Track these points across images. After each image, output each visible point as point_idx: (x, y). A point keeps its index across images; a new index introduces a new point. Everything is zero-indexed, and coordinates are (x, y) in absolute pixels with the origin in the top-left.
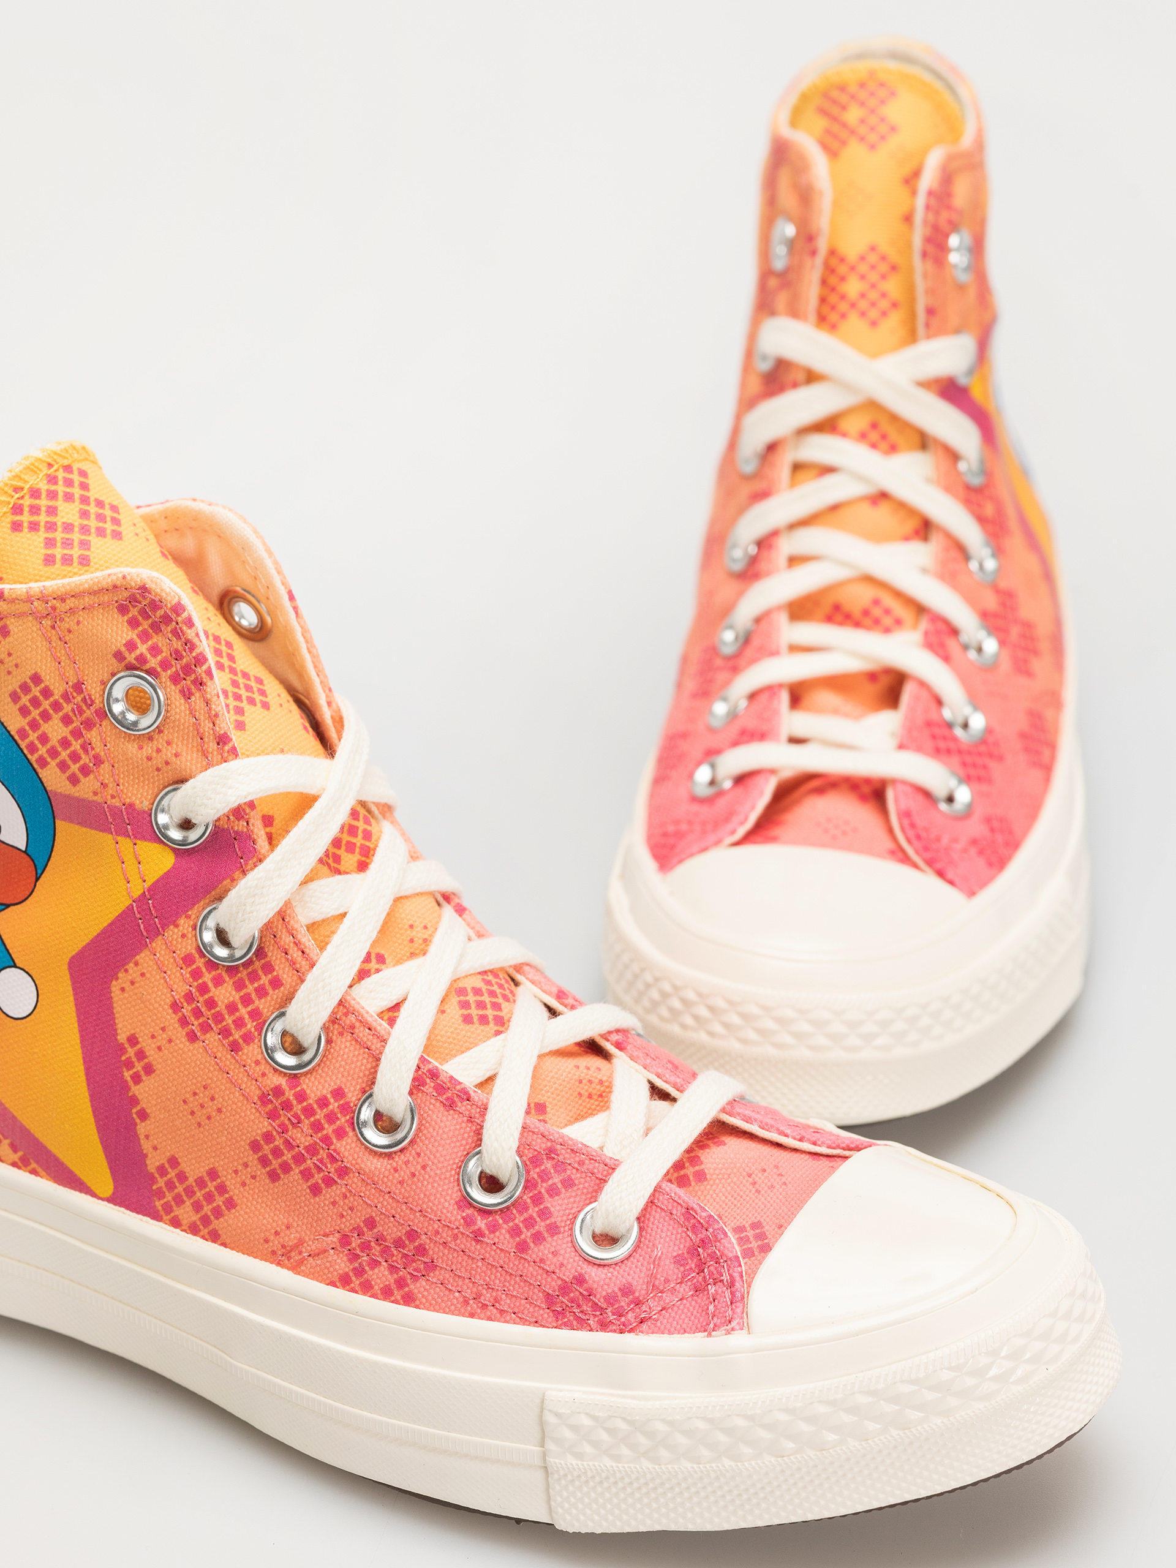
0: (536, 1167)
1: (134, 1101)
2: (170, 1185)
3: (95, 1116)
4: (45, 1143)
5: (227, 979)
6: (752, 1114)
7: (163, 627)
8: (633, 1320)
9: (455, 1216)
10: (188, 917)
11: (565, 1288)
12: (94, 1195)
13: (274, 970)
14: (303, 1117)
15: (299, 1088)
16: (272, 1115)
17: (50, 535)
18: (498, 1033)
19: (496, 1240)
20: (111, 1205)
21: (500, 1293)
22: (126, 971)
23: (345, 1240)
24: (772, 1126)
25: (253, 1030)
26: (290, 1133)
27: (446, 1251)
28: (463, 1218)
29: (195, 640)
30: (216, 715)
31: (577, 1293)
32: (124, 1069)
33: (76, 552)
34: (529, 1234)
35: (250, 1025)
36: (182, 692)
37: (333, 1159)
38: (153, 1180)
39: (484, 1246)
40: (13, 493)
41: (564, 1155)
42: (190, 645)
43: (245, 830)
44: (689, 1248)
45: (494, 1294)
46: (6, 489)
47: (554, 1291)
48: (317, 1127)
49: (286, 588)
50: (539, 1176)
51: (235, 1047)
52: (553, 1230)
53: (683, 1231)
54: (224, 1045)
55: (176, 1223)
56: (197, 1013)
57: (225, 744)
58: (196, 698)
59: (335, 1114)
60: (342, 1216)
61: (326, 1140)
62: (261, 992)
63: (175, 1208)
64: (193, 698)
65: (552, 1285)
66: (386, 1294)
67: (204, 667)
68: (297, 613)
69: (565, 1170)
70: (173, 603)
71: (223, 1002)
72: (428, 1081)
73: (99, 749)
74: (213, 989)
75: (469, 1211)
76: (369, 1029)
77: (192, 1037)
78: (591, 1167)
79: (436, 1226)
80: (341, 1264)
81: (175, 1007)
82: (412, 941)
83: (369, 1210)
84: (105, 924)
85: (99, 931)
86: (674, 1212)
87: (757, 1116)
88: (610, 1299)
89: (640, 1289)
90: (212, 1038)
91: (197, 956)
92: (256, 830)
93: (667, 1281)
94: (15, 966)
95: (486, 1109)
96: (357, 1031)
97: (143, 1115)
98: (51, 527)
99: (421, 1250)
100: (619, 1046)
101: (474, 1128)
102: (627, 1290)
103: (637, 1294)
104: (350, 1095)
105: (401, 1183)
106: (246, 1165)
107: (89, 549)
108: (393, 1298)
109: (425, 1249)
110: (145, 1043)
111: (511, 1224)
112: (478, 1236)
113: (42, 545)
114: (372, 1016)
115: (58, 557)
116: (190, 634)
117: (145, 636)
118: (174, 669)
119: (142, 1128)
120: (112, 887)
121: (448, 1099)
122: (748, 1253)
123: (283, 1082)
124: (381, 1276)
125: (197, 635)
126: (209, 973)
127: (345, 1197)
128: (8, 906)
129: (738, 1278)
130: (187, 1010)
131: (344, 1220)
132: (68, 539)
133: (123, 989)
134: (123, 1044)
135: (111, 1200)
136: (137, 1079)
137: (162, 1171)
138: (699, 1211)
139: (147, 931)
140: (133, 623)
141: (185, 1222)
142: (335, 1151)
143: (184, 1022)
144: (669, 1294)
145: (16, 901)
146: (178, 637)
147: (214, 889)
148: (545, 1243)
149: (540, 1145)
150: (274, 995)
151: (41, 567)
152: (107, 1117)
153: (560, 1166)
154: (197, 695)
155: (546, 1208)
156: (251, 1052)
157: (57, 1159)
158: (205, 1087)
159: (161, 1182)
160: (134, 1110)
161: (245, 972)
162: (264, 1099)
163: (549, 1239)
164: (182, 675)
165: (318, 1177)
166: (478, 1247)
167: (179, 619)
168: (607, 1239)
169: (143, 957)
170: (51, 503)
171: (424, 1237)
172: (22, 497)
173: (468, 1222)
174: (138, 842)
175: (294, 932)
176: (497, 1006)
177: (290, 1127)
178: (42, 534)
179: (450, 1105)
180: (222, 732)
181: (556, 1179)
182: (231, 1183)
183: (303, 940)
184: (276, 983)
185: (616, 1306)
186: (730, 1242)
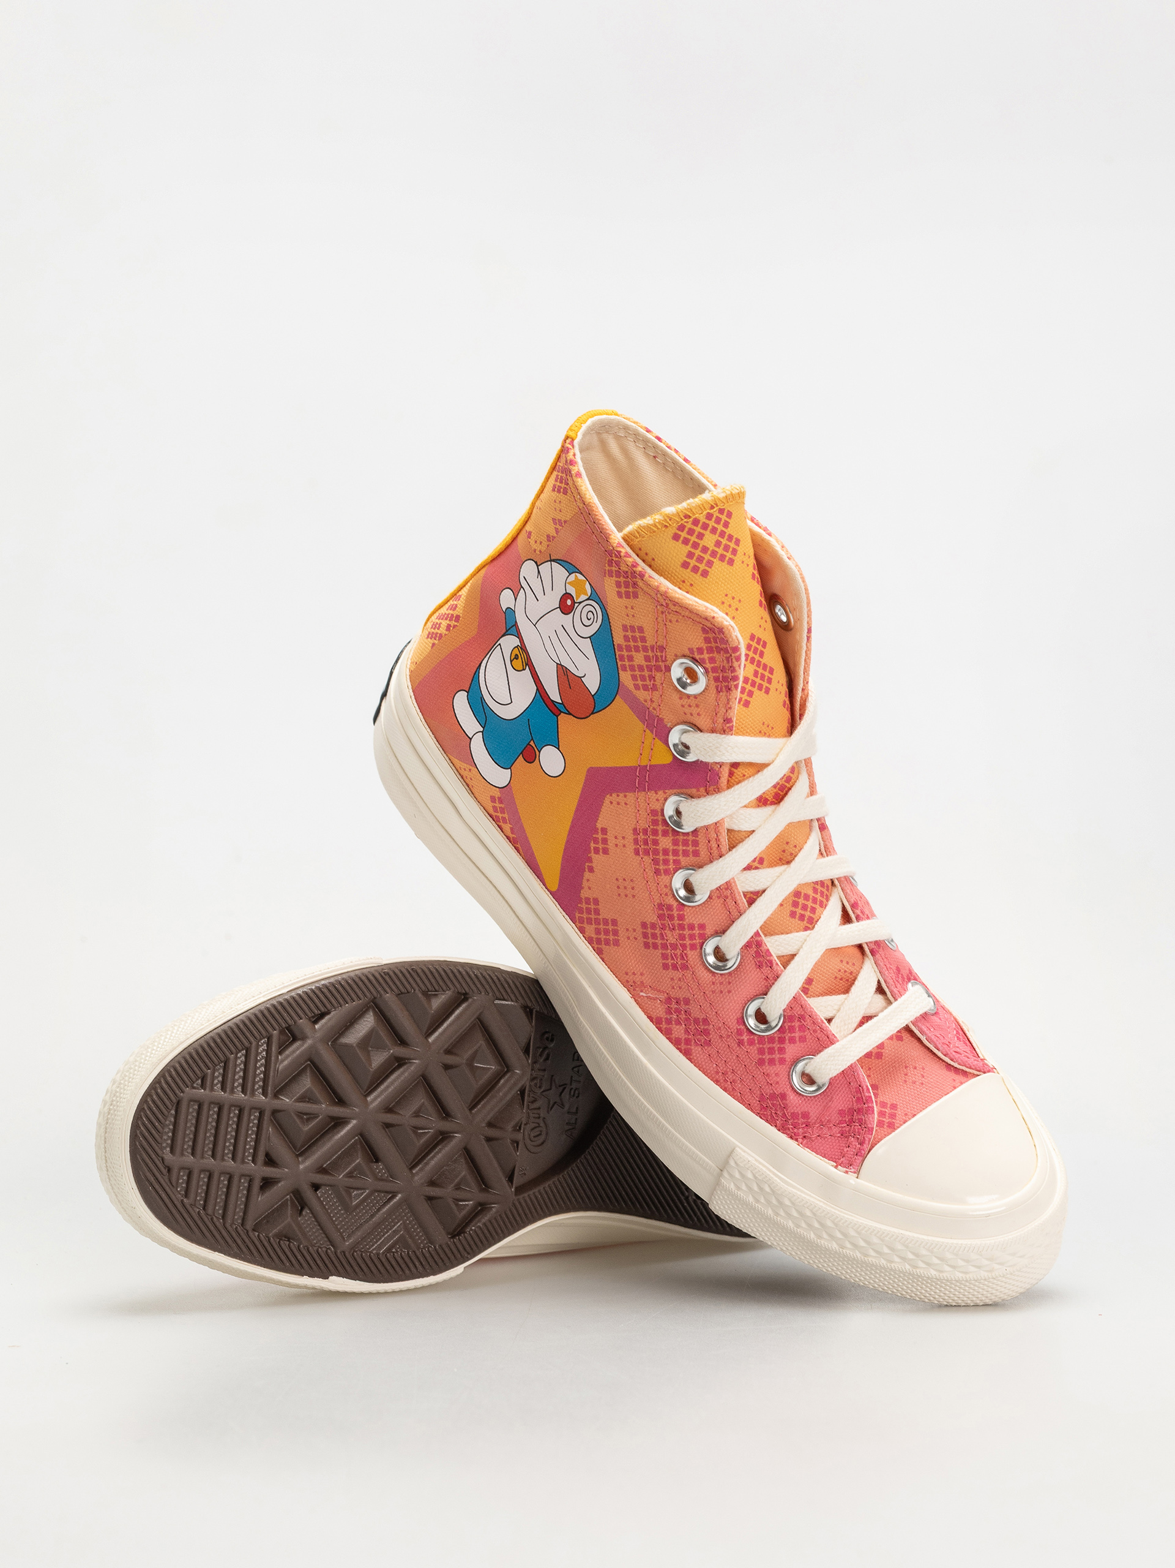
0: (789, 1022)
1: (590, 860)
2: (589, 911)
3: (564, 852)
5: (670, 835)
6: (925, 1029)
7: (722, 652)
8: (801, 1134)
9: (734, 1025)
10: (665, 793)
11: (773, 1096)
12: (544, 885)
13: (698, 847)
14: (677, 928)
15: (682, 913)
16: (661, 917)
17: (693, 550)
18: (806, 929)
19: (749, 1051)
21: (737, 1078)
22: (618, 796)
23: (669, 1000)
24: (933, 1041)
25: (672, 869)
26: (666, 931)
27: (719, 1041)
28: (737, 1029)
29: (737, 668)
30: (730, 708)
31: (778, 1103)
32: (592, 842)
33: (702, 567)
34: (768, 1057)
35: (671, 866)
36: (717, 687)
37: (682, 958)
38: (580, 901)
39: (741, 1050)
40: (683, 518)
41: (808, 1022)
42: (733, 670)
43: (717, 769)
44: (849, 1109)
45: (734, 1077)
46: (680, 514)
47: (766, 1095)
48: (682, 937)
49: (809, 626)
50: (789, 1028)
51: (657, 872)
52: (782, 1061)
53: (851, 1098)
54: (652, 867)
55: (582, 930)
56: (646, 842)
57: (728, 723)
58: (723, 694)
59: (695, 936)
60: (673, 988)
61: (684, 946)
62: (686, 853)
63: (585, 923)
64: (721, 694)
65: (768, 1090)
66: (676, 1043)
67: (735, 683)
68: (808, 640)
69: (804, 1031)
70: (734, 646)
71: (662, 845)
72: (754, 946)
73: (658, 682)
74: (660, 836)
75: (743, 1027)
76: (735, 902)
77: (637, 852)
78: (819, 1036)
79: (720, 1025)
80: (660, 1011)
81: (635, 831)
82: (784, 851)
83: (689, 995)
84: (618, 765)
85: (613, 766)
86: (852, 1084)
87: (928, 1032)
88: (794, 1115)
89: (812, 1119)
90: (648, 860)
91: (660, 814)
92: (723, 773)
93: (829, 1121)
94: (558, 749)
95: (778, 977)
96: (728, 900)
97: (591, 870)
98: (695, 545)
99: (706, 1032)
100: (873, 952)
101: (766, 984)
102: (805, 1115)
103: (810, 1121)
104: (707, 930)
105: (713, 992)
106: (634, 930)
107: (711, 568)
108: (679, 1047)
109: (709, 1033)
110: (610, 836)
111: (761, 1046)
112: (740, 1043)
113: (685, 555)
114: (739, 893)
115: (692, 565)
116: (736, 664)
117: (710, 650)
118: (717, 675)
119: (587, 875)
120: (631, 751)
121: (759, 962)
122: (880, 1124)
123: (675, 904)
124: (679, 1031)
125: (739, 666)
126: (662, 826)
127: (680, 980)
128: (570, 714)
129: (867, 1142)
130: (641, 836)
131: (673, 990)
132: (701, 557)
133: (611, 803)
134: (598, 829)
136: (597, 851)
137: (588, 901)
138: (865, 1090)
139: (639, 785)
140: (707, 640)
142: (685, 954)
143: (636, 842)
144: (827, 1129)
145: (576, 716)
146: (728, 662)
147: (686, 788)
148: (774, 1066)
149: (798, 1011)
150: (691, 859)
151: (679, 567)
153: (802, 1028)
154: (724, 693)
155: (784, 1048)
156: (664, 879)
157: (533, 854)
158: (632, 880)
159: (584, 906)
160: (587, 864)
161: (682, 837)
162: (660, 906)
163: (778, 1065)
164: (721, 679)
165: (670, 962)
166: (738, 1049)
167: (733, 655)
168: (809, 1080)
169: (631, 796)
170: (702, 531)
171: (711, 1026)
172: (688, 522)
173: (739, 1033)
174: (656, 739)
175: (719, 834)
176: (813, 910)
177: (667, 929)
178: (689, 548)
179: (760, 967)
180: (729, 717)
181: (797, 1035)
182: (622, 934)
183: (722, 840)
184: (696, 854)
185: (795, 1121)
186: (873, 1118)
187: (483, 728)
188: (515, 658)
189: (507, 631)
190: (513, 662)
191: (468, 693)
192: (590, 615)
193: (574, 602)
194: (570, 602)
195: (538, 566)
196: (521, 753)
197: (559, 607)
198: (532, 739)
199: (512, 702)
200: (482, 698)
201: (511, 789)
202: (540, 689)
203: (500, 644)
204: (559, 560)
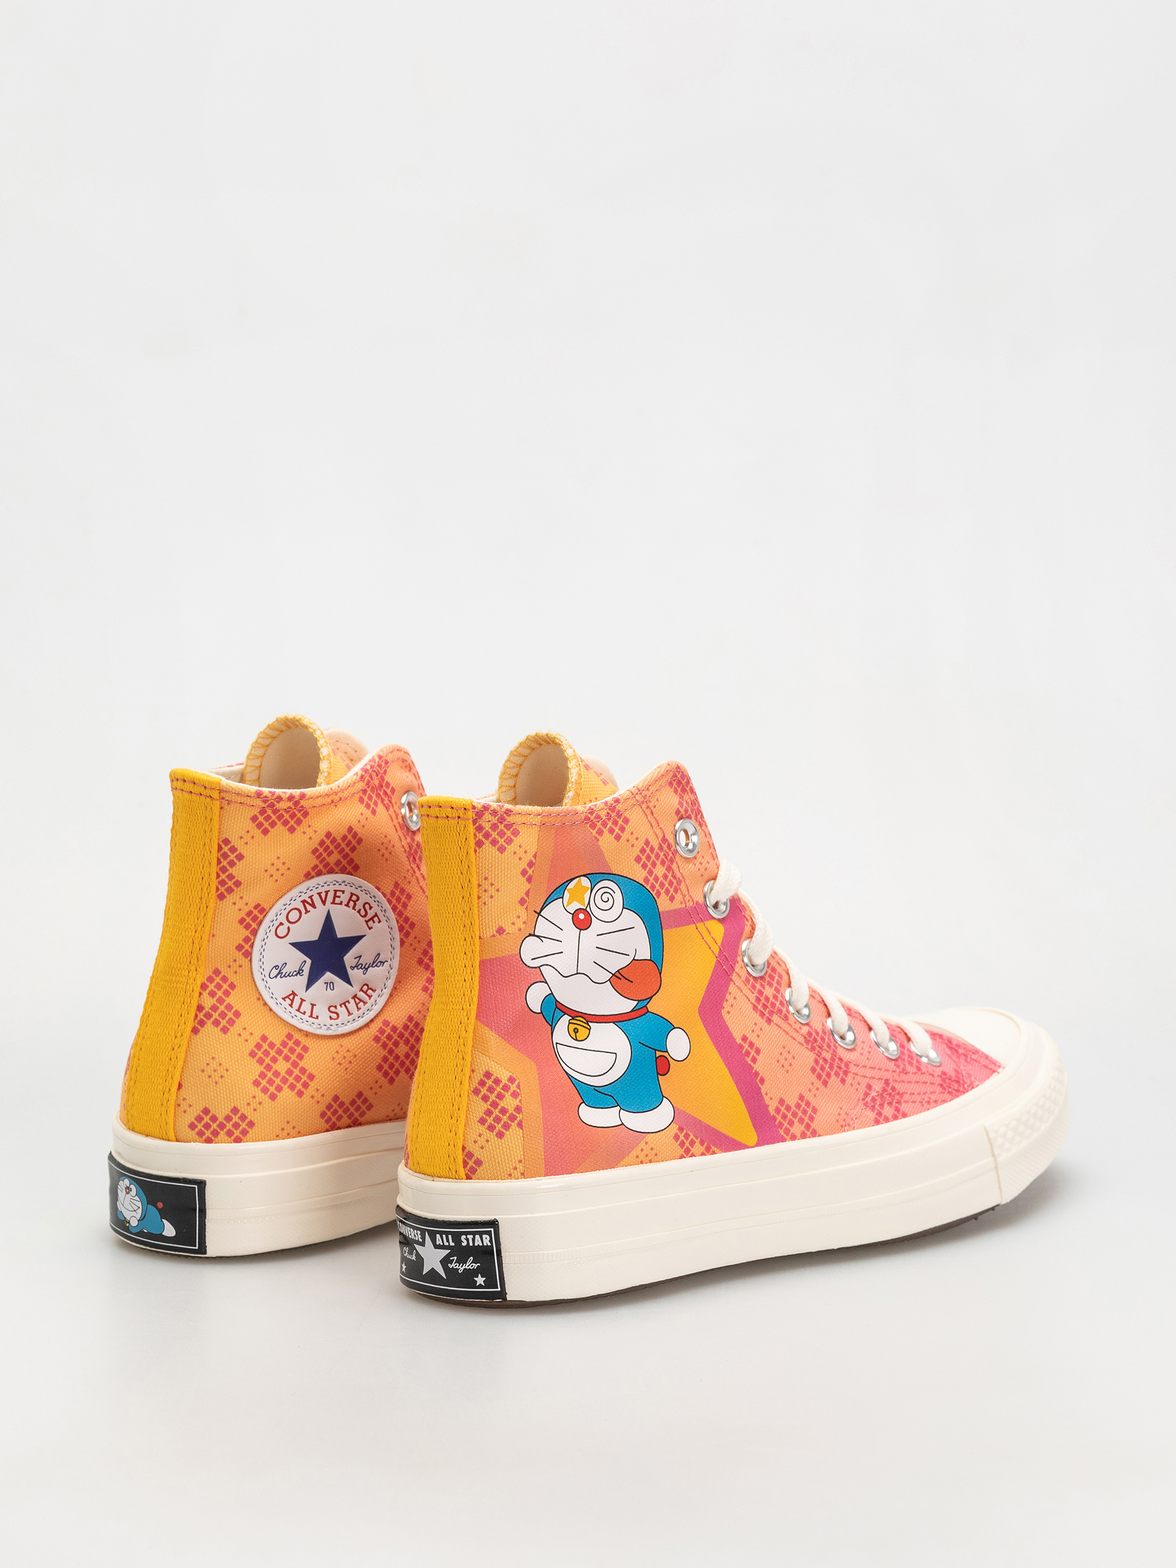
1: (757, 1074)
2: (784, 1117)
4: (718, 1129)
5: (764, 983)
10: (739, 955)
12: (748, 1147)
13: (777, 971)
20: (759, 1147)
22: (727, 1001)
23: (865, 1102)
25: (787, 1005)
27: (900, 1084)
32: (746, 1058)
36: (699, 824)
37: (841, 1060)
38: (774, 1118)
48: (829, 1046)
55: (794, 1138)
60: (858, 1090)
61: (834, 1051)
62: (779, 984)
63: (790, 1128)
66: (895, 1117)
70: (687, 774)
74: (764, 991)
77: (768, 1022)
80: (870, 1114)
81: (755, 1008)
84: (709, 978)
85: (707, 984)
91: (749, 976)
94: (675, 1028)
97: (762, 1081)
102: (957, 1072)
105: (868, 1059)
106: (813, 1084)
108: (899, 1118)
109: (894, 1087)
110: (752, 1037)
112: (904, 1071)
117: (681, 797)
118: (695, 812)
119: (763, 1089)
120: (704, 955)
123: (808, 1028)
124: (888, 1111)
126: (757, 984)
127: (854, 1078)
128: (651, 998)
130: (760, 1007)
133: (728, 1012)
134: (740, 1044)
135: (759, 1144)
136: (754, 1060)
137: (778, 1110)
139: (728, 972)
140: (676, 791)
141: (798, 1134)
142: (839, 1055)
143: (761, 1015)
145: (655, 993)
150: (783, 983)
152: (747, 1092)
156: (791, 1017)
157: (725, 1136)
158: (783, 1048)
159: (779, 1118)
160: (758, 1080)
161: (768, 977)
162: (806, 1040)
164: (697, 814)
165: (841, 1073)
169: (731, 988)
171: (890, 1081)
182: (811, 1098)
184: (781, 977)
187: (618, 1105)
188: (576, 1033)
189: (551, 1026)
190: (578, 1039)
191: (584, 1102)
192: (605, 897)
193: (584, 911)
194: (580, 917)
195: (534, 935)
196: (658, 1074)
197: (581, 930)
198: (655, 1050)
199: (616, 1054)
200: (595, 1088)
201: (678, 1109)
202: (615, 1020)
203: (557, 1043)
204: (544, 904)
